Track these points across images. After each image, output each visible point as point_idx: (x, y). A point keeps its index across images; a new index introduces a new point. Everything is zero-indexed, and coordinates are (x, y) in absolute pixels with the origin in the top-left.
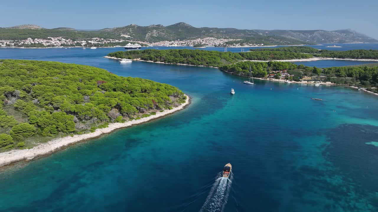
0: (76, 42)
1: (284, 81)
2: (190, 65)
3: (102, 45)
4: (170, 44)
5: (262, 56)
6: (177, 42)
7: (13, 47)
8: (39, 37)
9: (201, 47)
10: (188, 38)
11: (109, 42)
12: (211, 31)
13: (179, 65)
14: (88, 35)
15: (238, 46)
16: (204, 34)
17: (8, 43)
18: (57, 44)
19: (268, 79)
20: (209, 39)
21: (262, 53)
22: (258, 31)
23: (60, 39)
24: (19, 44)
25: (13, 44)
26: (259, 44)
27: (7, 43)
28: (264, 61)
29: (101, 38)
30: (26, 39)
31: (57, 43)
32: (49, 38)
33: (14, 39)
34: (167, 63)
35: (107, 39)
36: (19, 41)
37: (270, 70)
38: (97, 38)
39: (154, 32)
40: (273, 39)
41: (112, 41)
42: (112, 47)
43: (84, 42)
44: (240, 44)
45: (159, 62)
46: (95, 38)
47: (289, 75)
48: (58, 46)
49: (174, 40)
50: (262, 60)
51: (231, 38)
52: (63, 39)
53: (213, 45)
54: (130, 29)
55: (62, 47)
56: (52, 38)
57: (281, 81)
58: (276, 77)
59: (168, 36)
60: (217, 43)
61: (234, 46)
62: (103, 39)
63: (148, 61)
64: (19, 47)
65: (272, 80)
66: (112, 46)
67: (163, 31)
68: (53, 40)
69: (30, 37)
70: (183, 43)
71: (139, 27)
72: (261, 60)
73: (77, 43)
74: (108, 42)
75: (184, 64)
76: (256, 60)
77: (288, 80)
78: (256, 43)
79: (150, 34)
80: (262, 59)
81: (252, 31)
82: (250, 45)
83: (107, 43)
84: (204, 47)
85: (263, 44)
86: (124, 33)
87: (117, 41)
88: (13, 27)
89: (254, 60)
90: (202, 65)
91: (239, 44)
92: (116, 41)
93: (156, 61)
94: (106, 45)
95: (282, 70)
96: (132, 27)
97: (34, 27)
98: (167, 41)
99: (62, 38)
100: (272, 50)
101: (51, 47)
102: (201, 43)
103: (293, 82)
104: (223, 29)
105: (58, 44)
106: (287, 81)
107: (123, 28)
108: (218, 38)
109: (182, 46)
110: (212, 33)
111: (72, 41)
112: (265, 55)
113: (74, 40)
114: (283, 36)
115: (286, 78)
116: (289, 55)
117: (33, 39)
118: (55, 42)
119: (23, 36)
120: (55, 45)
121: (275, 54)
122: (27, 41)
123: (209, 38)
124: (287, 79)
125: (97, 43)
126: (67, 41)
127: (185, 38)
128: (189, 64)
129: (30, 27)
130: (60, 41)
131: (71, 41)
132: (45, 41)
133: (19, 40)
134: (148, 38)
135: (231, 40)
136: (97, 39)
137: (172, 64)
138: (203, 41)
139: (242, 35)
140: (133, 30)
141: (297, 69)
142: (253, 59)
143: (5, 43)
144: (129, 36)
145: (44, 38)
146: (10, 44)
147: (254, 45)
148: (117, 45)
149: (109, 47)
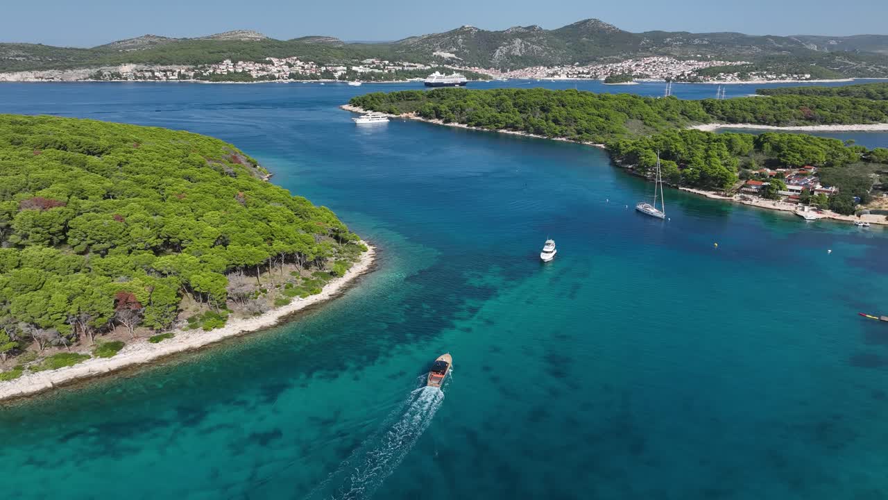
0: (323, 69)
1: (792, 208)
2: (532, 135)
3: (378, 77)
4: (548, 75)
5: (772, 112)
6: (567, 69)
7: (192, 80)
8: (248, 57)
9: (625, 83)
10: (602, 59)
11: (401, 68)
12: (668, 39)
13: (503, 133)
14: (355, 53)
15: (731, 80)
16: (645, 49)
17: (183, 71)
18: (283, 73)
19: (736, 198)
20: (654, 62)
21: (775, 102)
22: (805, 39)
23: (292, 63)
24: (204, 74)
25: (192, 74)
26: (796, 73)
27: (180, 72)
28: (775, 128)
29: (383, 59)
30: (219, 62)
31: (284, 71)
32: (267, 59)
33: (195, 63)
34: (474, 128)
35: (397, 63)
36: (205, 67)
37: (755, 165)
38: (374, 60)
39: (516, 44)
40: (847, 61)
41: (407, 66)
42: (400, 81)
43: (341, 70)
44: (738, 76)
45: (456, 124)
46: (369, 61)
47: (818, 187)
48: (283, 78)
49: (562, 65)
50: (768, 124)
51: (718, 59)
52: (299, 63)
53: (663, 77)
54: (460, 37)
55: (292, 80)
56: (275, 60)
57: (782, 207)
58: (766, 193)
59: (551, 54)
60: (674, 72)
61: (719, 79)
62: (387, 62)
63: (431, 121)
64: (203, 80)
65: (748, 202)
66: (402, 79)
67: (540, 43)
68: (276, 65)
69: (230, 58)
70: (583, 73)
71: (481, 34)
72: (764, 124)
73: (327, 71)
74: (397, 68)
75: (517, 133)
76: (751, 123)
77: (806, 208)
78: (789, 73)
79: (505, 50)
80: (771, 120)
81: (788, 39)
82: (769, 76)
83: (393, 71)
84: (632, 83)
85: (808, 76)
86: (443, 48)
87: (420, 66)
88: (208, 38)
89: (744, 122)
90: (564, 136)
91: (736, 74)
92: (416, 66)
93: (449, 121)
94: (389, 76)
95: (798, 167)
96: (464, 33)
97: (250, 36)
98: (542, 68)
99: (296, 60)
100: (825, 93)
101: (267, 81)
102: (631, 71)
103: (828, 214)
104: (701, 36)
105: (285, 74)
106: (803, 210)
107: (443, 36)
108: (680, 59)
109: (578, 79)
110: (671, 46)
111: (316, 67)
112: (783, 107)
113: (320, 65)
114: (880, 51)
115: (805, 198)
116: (867, 109)
117: (235, 62)
118: (279, 69)
119: (215, 56)
120: (277, 75)
121: (817, 107)
122: (221, 67)
123: (655, 59)
124: (806, 202)
125: (371, 70)
126: (306, 66)
127: (594, 60)
128: (529, 133)
129: (242, 35)
130: (290, 66)
131: (314, 66)
132: (258, 66)
133: (206, 65)
134: (498, 60)
135: (719, 63)
136: (373, 63)
137: (485, 129)
138: (640, 65)
139: (757, 49)
140: (465, 39)
141: (862, 164)
142: (741, 120)
143: (178, 70)
144: (453, 56)
145: (257, 60)
146: (186, 73)
147: (783, 78)
148: (417, 77)
149: (394, 81)
